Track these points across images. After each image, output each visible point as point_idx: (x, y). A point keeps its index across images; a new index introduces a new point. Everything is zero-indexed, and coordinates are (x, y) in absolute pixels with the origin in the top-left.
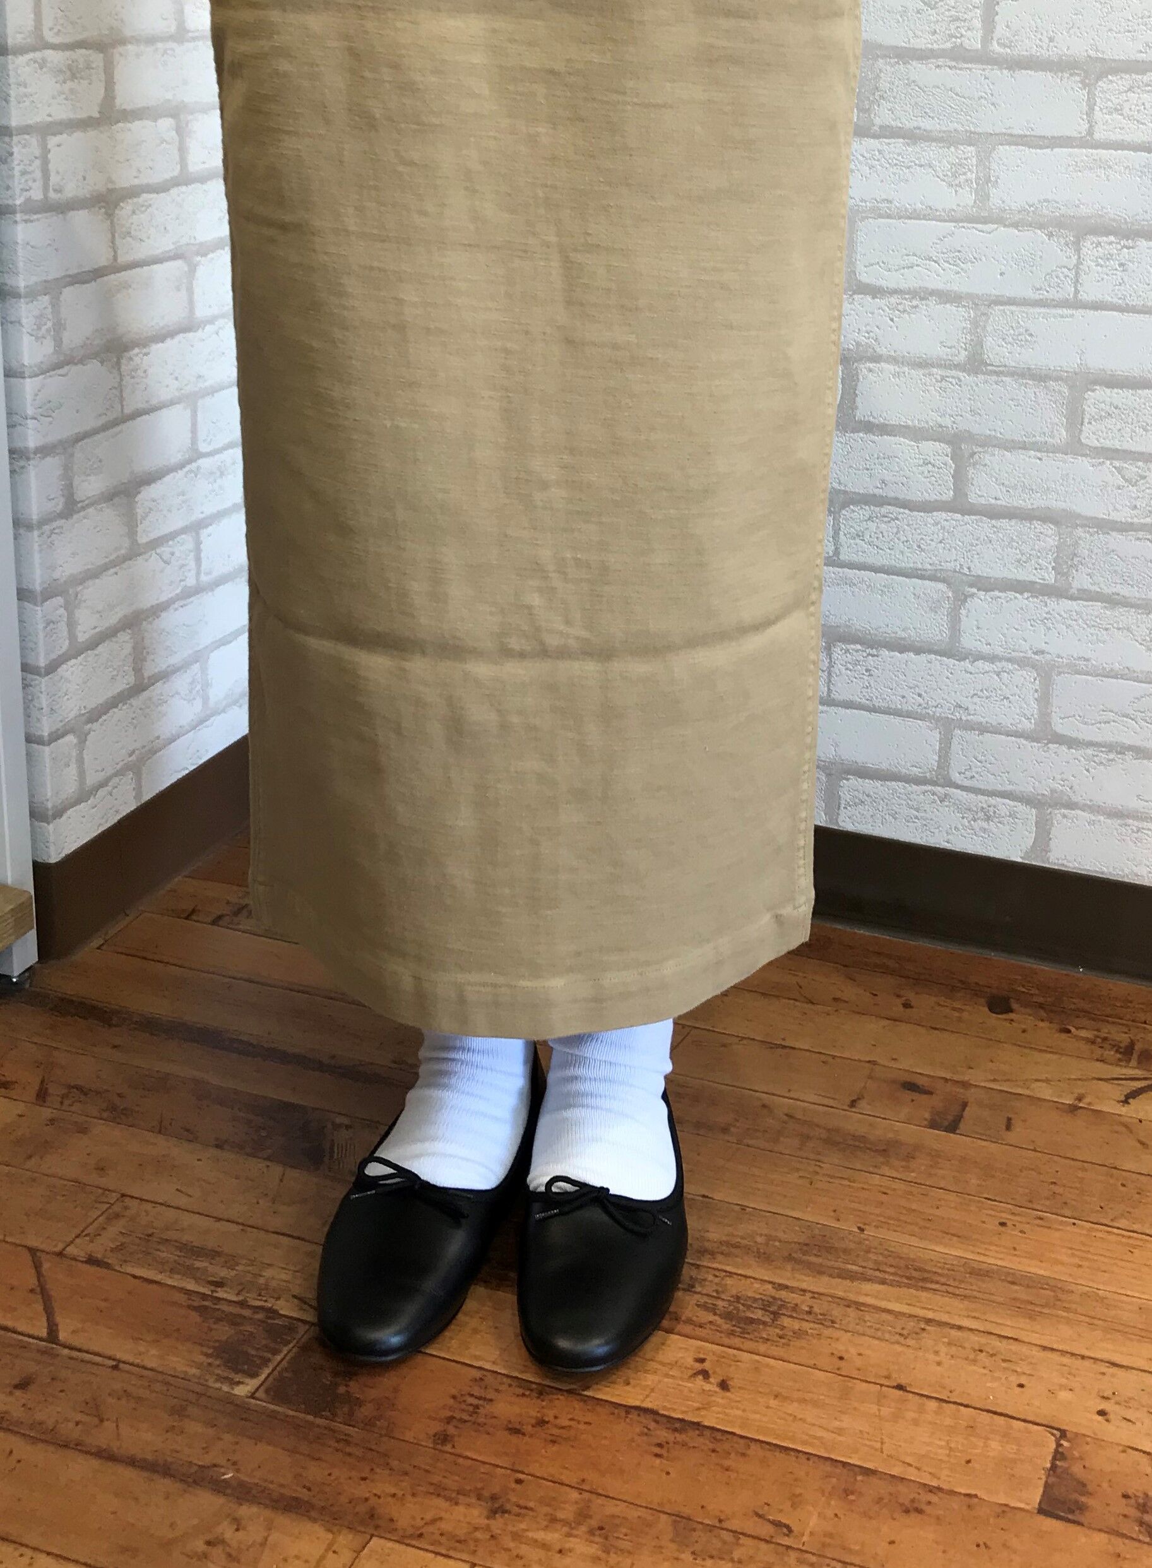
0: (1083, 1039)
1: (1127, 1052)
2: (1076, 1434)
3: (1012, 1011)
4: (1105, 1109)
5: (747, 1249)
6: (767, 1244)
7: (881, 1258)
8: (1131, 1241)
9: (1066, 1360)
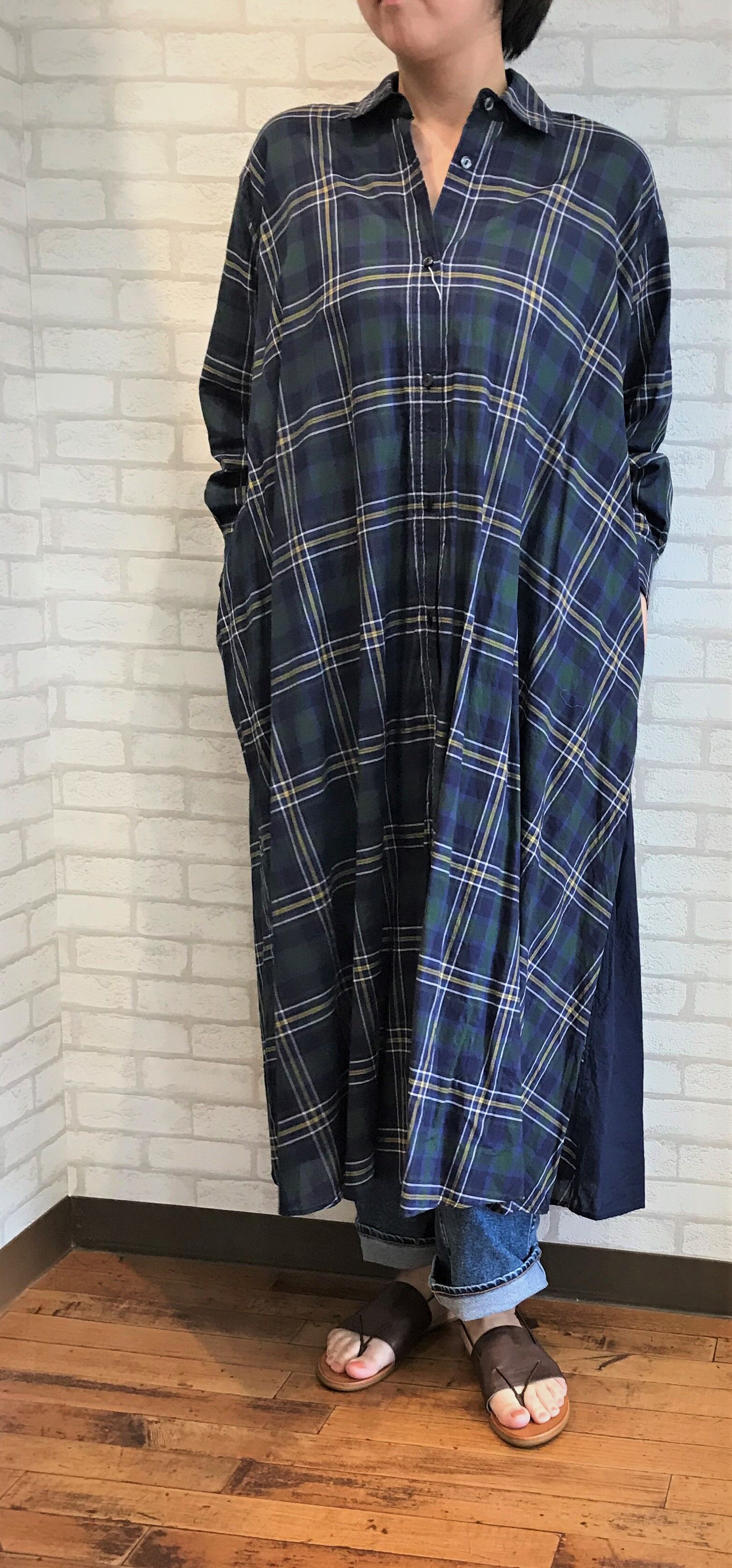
0: (578, 1338)
2: (570, 1535)
4: (588, 1374)
5: (394, 1464)
6: (404, 1460)
7: (466, 1461)
8: (601, 1440)
9: (566, 1500)
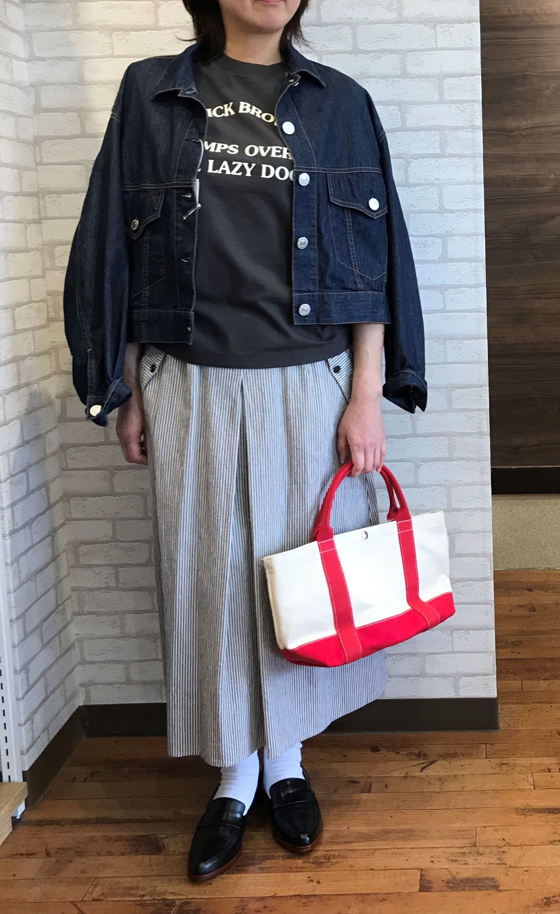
0: (405, 754)
1: (419, 756)
2: (426, 869)
3: (379, 750)
4: (415, 775)
7: (356, 835)
8: (430, 812)
9: (419, 850)
